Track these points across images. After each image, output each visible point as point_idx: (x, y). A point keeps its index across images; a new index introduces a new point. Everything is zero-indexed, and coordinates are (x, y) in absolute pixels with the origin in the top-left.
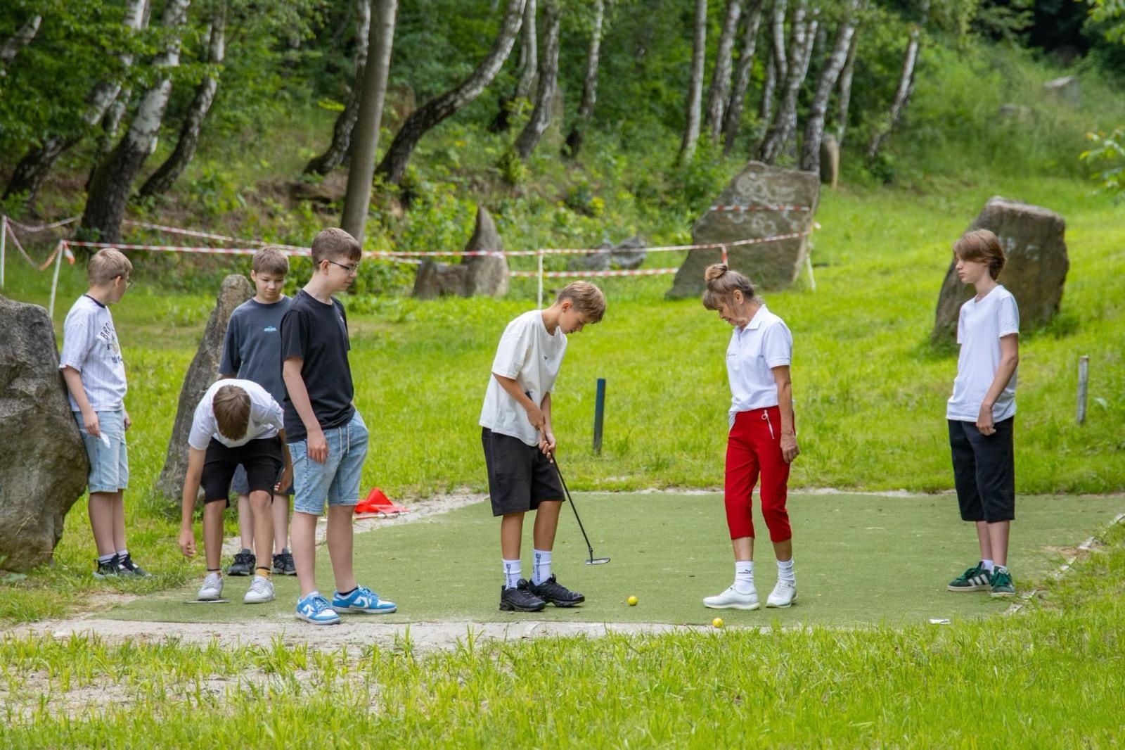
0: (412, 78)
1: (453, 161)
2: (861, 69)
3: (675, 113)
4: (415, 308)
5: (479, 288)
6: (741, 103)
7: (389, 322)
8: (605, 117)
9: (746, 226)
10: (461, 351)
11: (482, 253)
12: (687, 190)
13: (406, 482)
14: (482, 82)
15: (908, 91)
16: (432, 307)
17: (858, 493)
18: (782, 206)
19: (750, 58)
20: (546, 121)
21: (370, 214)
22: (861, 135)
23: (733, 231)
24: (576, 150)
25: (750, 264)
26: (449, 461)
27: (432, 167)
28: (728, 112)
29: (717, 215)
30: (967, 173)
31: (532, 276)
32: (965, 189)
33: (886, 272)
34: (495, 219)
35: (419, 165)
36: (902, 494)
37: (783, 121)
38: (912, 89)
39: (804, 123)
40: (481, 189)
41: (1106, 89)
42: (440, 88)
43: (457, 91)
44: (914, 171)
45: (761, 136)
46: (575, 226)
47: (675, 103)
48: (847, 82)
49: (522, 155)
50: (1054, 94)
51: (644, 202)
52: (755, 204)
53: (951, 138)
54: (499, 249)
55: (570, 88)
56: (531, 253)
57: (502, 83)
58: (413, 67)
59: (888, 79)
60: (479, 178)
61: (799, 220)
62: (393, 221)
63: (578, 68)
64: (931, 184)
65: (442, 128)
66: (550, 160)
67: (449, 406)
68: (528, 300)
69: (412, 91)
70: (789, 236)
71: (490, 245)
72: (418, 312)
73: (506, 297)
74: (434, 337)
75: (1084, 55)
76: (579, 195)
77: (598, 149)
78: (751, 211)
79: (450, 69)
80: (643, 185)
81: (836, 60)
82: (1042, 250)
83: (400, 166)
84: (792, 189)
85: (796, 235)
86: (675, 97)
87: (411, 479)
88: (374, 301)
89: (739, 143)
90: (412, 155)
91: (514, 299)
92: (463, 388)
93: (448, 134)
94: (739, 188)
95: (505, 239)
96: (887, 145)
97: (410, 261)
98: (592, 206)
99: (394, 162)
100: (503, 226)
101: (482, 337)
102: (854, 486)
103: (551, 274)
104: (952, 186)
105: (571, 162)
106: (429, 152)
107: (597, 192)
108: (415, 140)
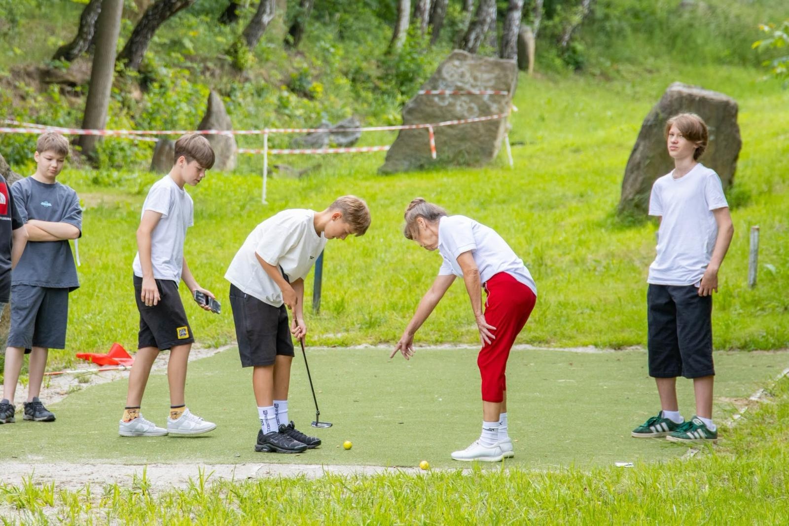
1: (188, 49)
3: (386, 7)
7: (129, 194)
8: (324, 9)
9: (451, 108)
11: (213, 132)
12: (397, 76)
17: (551, 349)
18: (483, 90)
20: (271, 13)
21: (112, 97)
22: (555, 26)
23: (438, 113)
24: (297, 40)
25: (454, 143)
27: (169, 55)
28: (435, 5)
29: (425, 98)
30: (650, 62)
31: (258, 153)
32: (648, 76)
33: (577, 151)
34: (225, 102)
35: (157, 52)
36: (591, 350)
37: (484, 14)
39: (503, 15)
40: (213, 75)
44: (602, 60)
45: (464, 27)
46: (297, 108)
49: (249, 43)
51: (359, 86)
52: (459, 89)
53: (636, 30)
54: (228, 128)
56: (257, 132)
60: (210, 65)
61: (499, 103)
62: (133, 103)
64: (618, 71)
65: (177, 20)
66: (275, 49)
68: (254, 174)
70: (489, 118)
71: (220, 125)
73: (234, 172)
76: (300, 80)
77: (318, 39)
78: (455, 95)
80: (358, 71)
82: (718, 131)
83: (139, 53)
84: (493, 75)
85: (495, 117)
88: (115, 174)
89: (445, 33)
90: (150, 44)
91: (241, 173)
92: (195, 253)
93: (182, 25)
94: (445, 74)
95: (233, 119)
96: (577, 35)
97: (148, 139)
98: (312, 90)
99: (134, 49)
100: (232, 108)
101: (212, 208)
102: (547, 342)
103: (275, 152)
104: (636, 73)
105: (293, 50)
106: (166, 41)
107: (317, 78)
108: (153, 29)
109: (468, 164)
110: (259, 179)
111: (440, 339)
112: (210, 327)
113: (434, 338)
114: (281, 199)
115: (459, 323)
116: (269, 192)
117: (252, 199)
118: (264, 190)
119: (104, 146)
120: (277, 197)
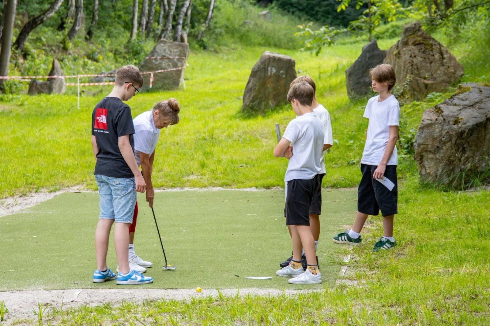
0: (26, 10)
1: (43, 41)
2: (194, 8)
3: (127, 24)
4: (28, 99)
5: (54, 90)
6: (152, 19)
7: (17, 105)
8: (101, 25)
9: (160, 65)
10: (46, 117)
11: (55, 76)
12: (133, 52)
13: (16, 187)
14: (54, 11)
15: (211, 16)
16: (35, 98)
17: (233, 190)
18: (174, 57)
19: (154, 3)
20: (79, 26)
21: (11, 62)
22: (195, 32)
23: (155, 67)
24: (91, 37)
25: (162, 80)
26: (37, 175)
27: (35, 44)
28: (147, 23)
29: (148, 60)
30: (233, 46)
31: (75, 85)
32: (232, 51)
33: (211, 82)
34: (60, 64)
35: (30, 43)
37: (167, 26)
38: (213, 15)
39: (174, 27)
40: (55, 52)
41: (280, 15)
42: (37, 14)
43: (44, 14)
44: (214, 45)
45: (159, 32)
46: (91, 65)
47: (127, 20)
48: (189, 12)
49: (70, 39)
50: (262, 17)
51: (117, 57)
52: (164, 56)
53: (227, 33)
54: (62, 75)
55: (88, 14)
56: (74, 76)
57: (62, 12)
58: (27, 6)
59: (204, 11)
60: (54, 48)
61: (181, 62)
62: (20, 65)
63: (90, 7)
64: (221, 49)
65: (39, 29)
66: (81, 41)
67: (39, 144)
68: (73, 95)
69: (26, 15)
70: (177, 69)
71: (58, 74)
72: (29, 101)
73: (65, 94)
74: (35, 111)
75: (272, 3)
76: (92, 54)
77: (99, 37)
78: (162, 59)
79: (42, 7)
80: (116, 50)
81: (185, 4)
82: (287, 73)
83: (22, 43)
84: (178, 50)
85: (180, 68)
86: (128, 18)
87: (18, 186)
88: (10, 96)
89: (151, 35)
90: (27, 39)
91: (68, 95)
92: (46, 135)
93: (41, 31)
94: (157, 50)
95: (64, 71)
96: (204, 35)
97: (27, 80)
98: (98, 58)
99: (20, 41)
100: (63, 66)
101: (55, 111)
102: (230, 185)
103: (82, 84)
104: (228, 50)
105: (89, 42)
106: (34, 38)
107: (99, 53)
108: (28, 33)
109: (168, 89)
110: (77, 97)
111: (174, 185)
112: (52, 179)
113: (171, 184)
114: (86, 107)
115: (183, 175)
116: (81, 103)
117: (73, 107)
118: (78, 103)
119: (7, 83)
120: (84, 105)
